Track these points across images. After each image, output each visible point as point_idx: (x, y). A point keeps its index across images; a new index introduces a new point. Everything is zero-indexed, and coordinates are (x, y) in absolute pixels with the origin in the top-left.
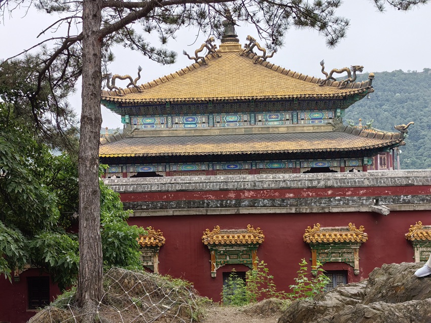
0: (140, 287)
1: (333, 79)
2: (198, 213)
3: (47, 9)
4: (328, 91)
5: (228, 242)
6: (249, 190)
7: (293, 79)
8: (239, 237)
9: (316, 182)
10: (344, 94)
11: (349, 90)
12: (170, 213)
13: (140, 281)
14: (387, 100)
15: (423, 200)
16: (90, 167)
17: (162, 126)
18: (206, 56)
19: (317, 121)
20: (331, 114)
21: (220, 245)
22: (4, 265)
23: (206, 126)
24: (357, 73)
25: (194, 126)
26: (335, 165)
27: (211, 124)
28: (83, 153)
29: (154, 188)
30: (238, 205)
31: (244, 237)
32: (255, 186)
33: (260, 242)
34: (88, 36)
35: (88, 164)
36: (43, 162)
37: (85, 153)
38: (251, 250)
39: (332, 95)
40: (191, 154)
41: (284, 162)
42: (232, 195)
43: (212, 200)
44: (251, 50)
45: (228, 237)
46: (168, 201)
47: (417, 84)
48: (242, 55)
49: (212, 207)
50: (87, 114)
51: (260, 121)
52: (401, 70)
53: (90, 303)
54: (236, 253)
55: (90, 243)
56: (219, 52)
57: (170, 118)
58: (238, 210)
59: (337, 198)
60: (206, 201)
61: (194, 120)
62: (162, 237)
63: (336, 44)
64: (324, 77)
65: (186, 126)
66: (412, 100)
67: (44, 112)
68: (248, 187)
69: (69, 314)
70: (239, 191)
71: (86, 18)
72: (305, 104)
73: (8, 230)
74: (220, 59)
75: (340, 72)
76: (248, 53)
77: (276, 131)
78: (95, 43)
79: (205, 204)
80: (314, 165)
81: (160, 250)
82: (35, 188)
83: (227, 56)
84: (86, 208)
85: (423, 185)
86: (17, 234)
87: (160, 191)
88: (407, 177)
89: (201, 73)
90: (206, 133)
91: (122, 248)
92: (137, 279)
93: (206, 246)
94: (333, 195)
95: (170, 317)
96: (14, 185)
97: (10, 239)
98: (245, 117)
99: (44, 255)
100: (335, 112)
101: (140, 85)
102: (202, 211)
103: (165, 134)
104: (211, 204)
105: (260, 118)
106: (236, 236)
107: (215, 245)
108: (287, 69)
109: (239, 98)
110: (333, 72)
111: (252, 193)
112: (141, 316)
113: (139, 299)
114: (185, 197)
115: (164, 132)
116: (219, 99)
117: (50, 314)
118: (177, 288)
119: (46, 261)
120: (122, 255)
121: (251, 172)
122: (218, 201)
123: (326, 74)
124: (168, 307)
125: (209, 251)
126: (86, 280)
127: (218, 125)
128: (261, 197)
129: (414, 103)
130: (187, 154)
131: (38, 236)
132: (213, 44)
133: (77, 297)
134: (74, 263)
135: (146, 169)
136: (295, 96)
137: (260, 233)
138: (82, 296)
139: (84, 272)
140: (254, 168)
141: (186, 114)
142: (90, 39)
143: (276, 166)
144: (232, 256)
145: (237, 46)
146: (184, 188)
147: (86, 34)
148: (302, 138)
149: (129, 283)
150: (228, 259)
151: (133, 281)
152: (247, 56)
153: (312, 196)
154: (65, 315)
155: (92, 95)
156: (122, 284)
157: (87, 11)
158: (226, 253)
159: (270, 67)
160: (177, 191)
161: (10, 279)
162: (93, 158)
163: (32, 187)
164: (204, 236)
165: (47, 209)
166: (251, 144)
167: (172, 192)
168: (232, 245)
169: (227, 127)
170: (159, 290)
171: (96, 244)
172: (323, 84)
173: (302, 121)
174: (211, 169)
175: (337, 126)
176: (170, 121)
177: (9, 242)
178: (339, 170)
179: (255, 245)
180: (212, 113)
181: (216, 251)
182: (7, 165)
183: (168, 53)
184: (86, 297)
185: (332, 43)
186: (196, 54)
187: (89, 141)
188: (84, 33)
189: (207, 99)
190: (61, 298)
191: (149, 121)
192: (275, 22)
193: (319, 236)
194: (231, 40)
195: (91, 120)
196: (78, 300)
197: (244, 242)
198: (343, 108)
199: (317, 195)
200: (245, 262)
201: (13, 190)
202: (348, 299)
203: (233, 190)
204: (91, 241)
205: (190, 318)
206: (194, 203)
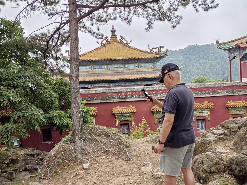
0: (99, 133)
1: (153, 51)
2: (110, 101)
3: (48, 14)
4: (151, 56)
5: (122, 112)
6: (130, 92)
7: (138, 52)
8: (126, 110)
9: (155, 88)
10: (157, 57)
11: (159, 55)
12: (99, 101)
13: (99, 130)
14: (167, 61)
15: (195, 94)
16: (75, 80)
17: (90, 69)
18: (105, 43)
19: (147, 67)
20: (152, 64)
21: (119, 113)
22: (37, 125)
23: (106, 69)
24: (162, 49)
25: (102, 69)
26: (154, 83)
27: (108, 68)
28: (72, 74)
29: (92, 92)
30: (126, 98)
31: (128, 110)
32: (132, 90)
33: (135, 112)
34: (72, 20)
35: (74, 79)
36: (49, 81)
37: (73, 74)
38: (131, 115)
39: (153, 57)
40: (101, 80)
41: (136, 82)
42: (123, 94)
43: (115, 96)
44: (122, 41)
45: (122, 110)
46: (98, 97)
47: (177, 55)
48: (118, 43)
49: (115, 99)
50: (73, 56)
51: (127, 67)
52: (171, 50)
53: (78, 141)
54: (126, 116)
55: (77, 114)
56: (110, 42)
57: (92, 66)
58: (126, 100)
59: (163, 94)
60: (113, 97)
61: (102, 67)
62: (96, 111)
63: (176, 27)
64: (149, 51)
65: (99, 69)
66: (175, 60)
67: (49, 59)
68: (129, 91)
69: (70, 147)
70: (126, 92)
71: (70, 12)
72: (143, 60)
73: (38, 110)
74: (110, 44)
75: (155, 49)
76: (121, 42)
77: (133, 71)
78: (75, 24)
79: (113, 98)
80: (147, 83)
81: (96, 116)
82: (48, 91)
83: (113, 43)
84: (74, 99)
85: (195, 88)
86: (42, 111)
87: (95, 93)
88: (189, 85)
89: (103, 49)
90: (107, 72)
91: (86, 116)
92: (97, 129)
93: (114, 114)
94: (162, 93)
95: (115, 145)
96: (39, 90)
97: (39, 114)
98: (121, 66)
99: (54, 120)
100: (154, 63)
101: (81, 54)
102: (112, 101)
103: (91, 73)
104: (115, 98)
105: (126, 66)
106: (125, 110)
107: (117, 113)
108: (136, 48)
109: (119, 59)
110: (153, 49)
111: (131, 93)
112: (102, 146)
113: (100, 138)
114: (105, 95)
115: (90, 72)
116: (111, 59)
117: (61, 147)
118: (115, 132)
119: (55, 123)
120: (86, 119)
121: (124, 86)
122: (118, 96)
123: (150, 50)
124: (114, 141)
125: (115, 116)
126: (76, 131)
127: (111, 69)
128: (134, 94)
129: (176, 62)
130: (100, 80)
131: (51, 112)
132: (107, 38)
133: (72, 138)
134: (67, 123)
135: (84, 86)
136: (139, 58)
137: (134, 108)
138: (74, 138)
139: (75, 127)
140: (125, 85)
141: (99, 65)
142: (73, 21)
143: (133, 84)
144: (124, 118)
145: (116, 40)
146: (104, 92)
147: (71, 19)
148: (142, 73)
149: (94, 131)
150: (122, 118)
151: (96, 130)
152: (121, 43)
153: (154, 93)
154: (68, 147)
155: (75, 47)
156: (91, 131)
157: (71, 9)
158: (121, 116)
159: (129, 47)
160: (102, 93)
161: (40, 131)
162: (76, 76)
163: (47, 91)
164: (113, 110)
165: (54, 100)
166: (124, 76)
167: (100, 93)
168: (124, 113)
169: (114, 70)
170: (107, 133)
171: (80, 114)
172: (149, 53)
173: (142, 67)
174: (109, 86)
175: (155, 69)
176: (92, 68)
177: (39, 115)
178: (156, 84)
179: (133, 113)
180: (108, 64)
181: (118, 116)
182: (35, 81)
183: (101, 34)
184: (77, 139)
185: (174, 27)
186: (101, 43)
187: (74, 69)
188: (70, 19)
189: (107, 59)
190: (64, 139)
191: (84, 68)
192: (150, 18)
193: (157, 108)
194: (114, 37)
195: (75, 59)
196: (72, 140)
197: (129, 112)
198: (157, 62)
199: (156, 93)
200: (129, 120)
201: (39, 92)
202: (219, 137)
203: (124, 92)
204: (77, 113)
205: (125, 146)
206: (109, 98)
